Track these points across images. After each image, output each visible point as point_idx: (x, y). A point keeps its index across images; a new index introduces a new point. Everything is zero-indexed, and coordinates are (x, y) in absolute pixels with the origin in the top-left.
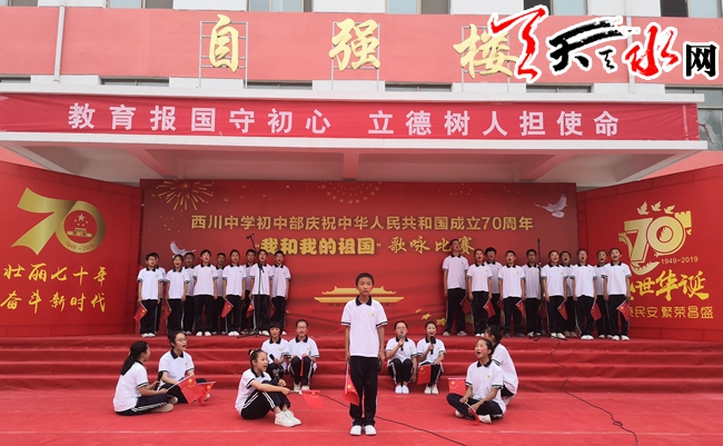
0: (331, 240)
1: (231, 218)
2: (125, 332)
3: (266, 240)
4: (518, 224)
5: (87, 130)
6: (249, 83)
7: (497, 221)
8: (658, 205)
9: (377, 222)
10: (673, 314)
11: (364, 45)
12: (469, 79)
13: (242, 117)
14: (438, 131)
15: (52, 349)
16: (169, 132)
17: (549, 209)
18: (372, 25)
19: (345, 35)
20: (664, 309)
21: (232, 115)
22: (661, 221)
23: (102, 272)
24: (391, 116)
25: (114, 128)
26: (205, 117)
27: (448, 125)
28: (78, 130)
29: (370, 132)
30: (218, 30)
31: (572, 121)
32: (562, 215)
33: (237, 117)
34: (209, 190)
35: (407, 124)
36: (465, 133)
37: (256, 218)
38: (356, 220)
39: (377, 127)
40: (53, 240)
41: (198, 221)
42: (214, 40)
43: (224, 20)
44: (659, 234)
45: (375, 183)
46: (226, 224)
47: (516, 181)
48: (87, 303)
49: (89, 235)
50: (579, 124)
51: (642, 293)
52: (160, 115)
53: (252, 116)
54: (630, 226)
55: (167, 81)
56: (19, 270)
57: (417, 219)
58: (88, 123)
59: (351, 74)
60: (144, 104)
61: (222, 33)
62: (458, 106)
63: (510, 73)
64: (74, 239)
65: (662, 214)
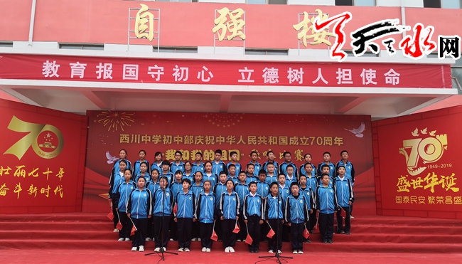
0: (211, 151)
1: (146, 137)
2: (76, 211)
3: (169, 151)
4: (334, 141)
5: (54, 78)
6: (160, 48)
7: (320, 139)
8: (425, 130)
9: (241, 139)
10: (436, 201)
11: (236, 25)
12: (303, 47)
13: (156, 70)
14: (283, 81)
15: (30, 222)
16: (108, 80)
17: (354, 131)
18: (241, 12)
19: (223, 18)
20: (430, 198)
21: (149, 70)
22: (427, 141)
23: (61, 171)
24: (253, 71)
25: (72, 77)
26: (131, 71)
27: (290, 77)
28: (48, 78)
29: (239, 81)
30: (140, 14)
31: (370, 75)
32: (362, 136)
33: (152, 70)
34: (132, 117)
35: (263, 76)
36: (301, 82)
37: (162, 136)
38: (228, 138)
39: (244, 77)
40: (30, 150)
41: (124, 138)
42: (138, 21)
43: (144, 7)
44: (426, 149)
45: (240, 114)
46: (143, 140)
47: (332, 113)
48: (51, 191)
49: (53, 147)
50: (375, 77)
51: (415, 188)
52: (102, 69)
53: (162, 70)
54: (407, 143)
55: (103, 46)
56: (8, 170)
57: (268, 138)
58: (55, 74)
59: (226, 43)
60: (92, 62)
61: (143, 15)
62: (296, 65)
63: (330, 43)
64: (43, 149)
65: (428, 136)
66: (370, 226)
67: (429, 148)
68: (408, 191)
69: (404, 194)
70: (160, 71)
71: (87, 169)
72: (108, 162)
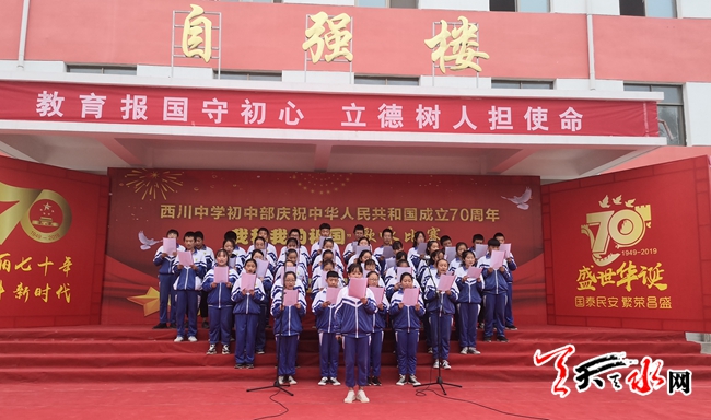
1: (201, 208)
2: (91, 323)
4: (485, 215)
5: (55, 118)
6: (222, 72)
7: (465, 212)
8: (619, 198)
9: (347, 212)
10: (633, 304)
11: (338, 39)
12: (439, 73)
13: (215, 107)
14: (410, 124)
15: (16, 342)
16: (140, 121)
17: (515, 201)
18: (345, 18)
19: (318, 27)
20: (624, 300)
21: (205, 106)
22: (622, 214)
23: (68, 262)
24: (363, 109)
25: (83, 116)
26: (177, 107)
27: (419, 118)
28: (46, 118)
29: (343, 124)
30: (191, 20)
31: (538, 116)
32: (526, 207)
33: (210, 107)
34: (179, 179)
36: (436, 127)
37: (226, 208)
38: (327, 211)
39: (350, 119)
40: (18, 230)
41: (168, 211)
42: (187, 30)
43: (197, 9)
44: (620, 227)
45: (346, 175)
46: (196, 214)
47: (484, 173)
48: (52, 293)
49: (55, 225)
50: (545, 119)
51: (603, 284)
52: (131, 104)
53: (225, 107)
54: (593, 218)
55: (135, 69)
57: (387, 210)
58: (57, 111)
59: (324, 65)
60: (114, 93)
61: (195, 23)
62: (429, 100)
63: (479, 68)
64: (40, 228)
65: (622, 207)
66: (536, 341)
67: (624, 225)
68: (594, 289)
69: (587, 293)
71: (109, 258)
72: (142, 248)
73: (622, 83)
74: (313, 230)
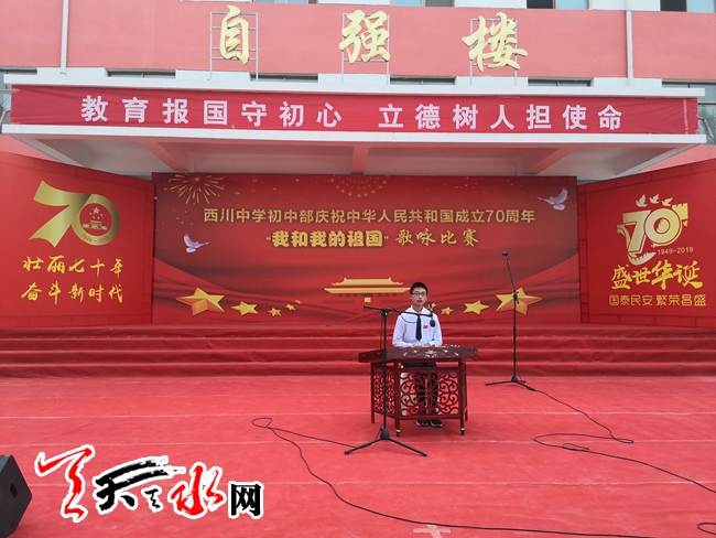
0: (340, 233)
1: (243, 212)
2: (143, 322)
3: (277, 233)
4: (521, 216)
5: (100, 123)
6: (260, 77)
7: (500, 213)
8: (656, 197)
9: (384, 215)
10: (668, 302)
11: (375, 38)
12: (478, 73)
13: (254, 110)
14: (447, 124)
15: (74, 339)
16: (182, 125)
17: (551, 201)
18: (382, 16)
19: (355, 26)
20: (659, 298)
21: (244, 109)
22: (659, 213)
23: (118, 265)
24: (400, 109)
25: (127, 120)
26: (217, 110)
27: (456, 118)
28: (91, 123)
29: (381, 125)
30: (228, 21)
31: (577, 114)
32: (562, 207)
33: (249, 110)
34: (221, 183)
36: (473, 127)
37: (267, 211)
38: (365, 213)
39: (387, 120)
40: (70, 233)
41: (211, 214)
42: (224, 32)
43: (234, 11)
44: (656, 226)
45: (383, 177)
46: (238, 217)
47: (519, 174)
48: (105, 294)
49: (104, 228)
50: (584, 118)
51: (638, 282)
52: (172, 108)
53: (264, 109)
54: (629, 218)
55: (174, 74)
56: (38, 262)
57: (424, 212)
58: (101, 116)
59: (362, 67)
60: (156, 97)
61: (232, 24)
62: (466, 100)
63: (518, 67)
64: (90, 231)
65: (659, 206)
66: (570, 338)
67: (660, 224)
68: (628, 287)
69: (622, 292)
70: (260, 111)
71: (157, 260)
72: (188, 250)
73: (660, 81)
74: (351, 232)
